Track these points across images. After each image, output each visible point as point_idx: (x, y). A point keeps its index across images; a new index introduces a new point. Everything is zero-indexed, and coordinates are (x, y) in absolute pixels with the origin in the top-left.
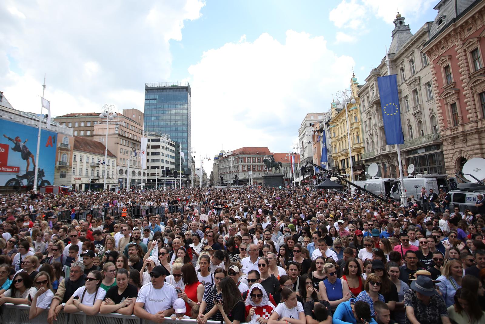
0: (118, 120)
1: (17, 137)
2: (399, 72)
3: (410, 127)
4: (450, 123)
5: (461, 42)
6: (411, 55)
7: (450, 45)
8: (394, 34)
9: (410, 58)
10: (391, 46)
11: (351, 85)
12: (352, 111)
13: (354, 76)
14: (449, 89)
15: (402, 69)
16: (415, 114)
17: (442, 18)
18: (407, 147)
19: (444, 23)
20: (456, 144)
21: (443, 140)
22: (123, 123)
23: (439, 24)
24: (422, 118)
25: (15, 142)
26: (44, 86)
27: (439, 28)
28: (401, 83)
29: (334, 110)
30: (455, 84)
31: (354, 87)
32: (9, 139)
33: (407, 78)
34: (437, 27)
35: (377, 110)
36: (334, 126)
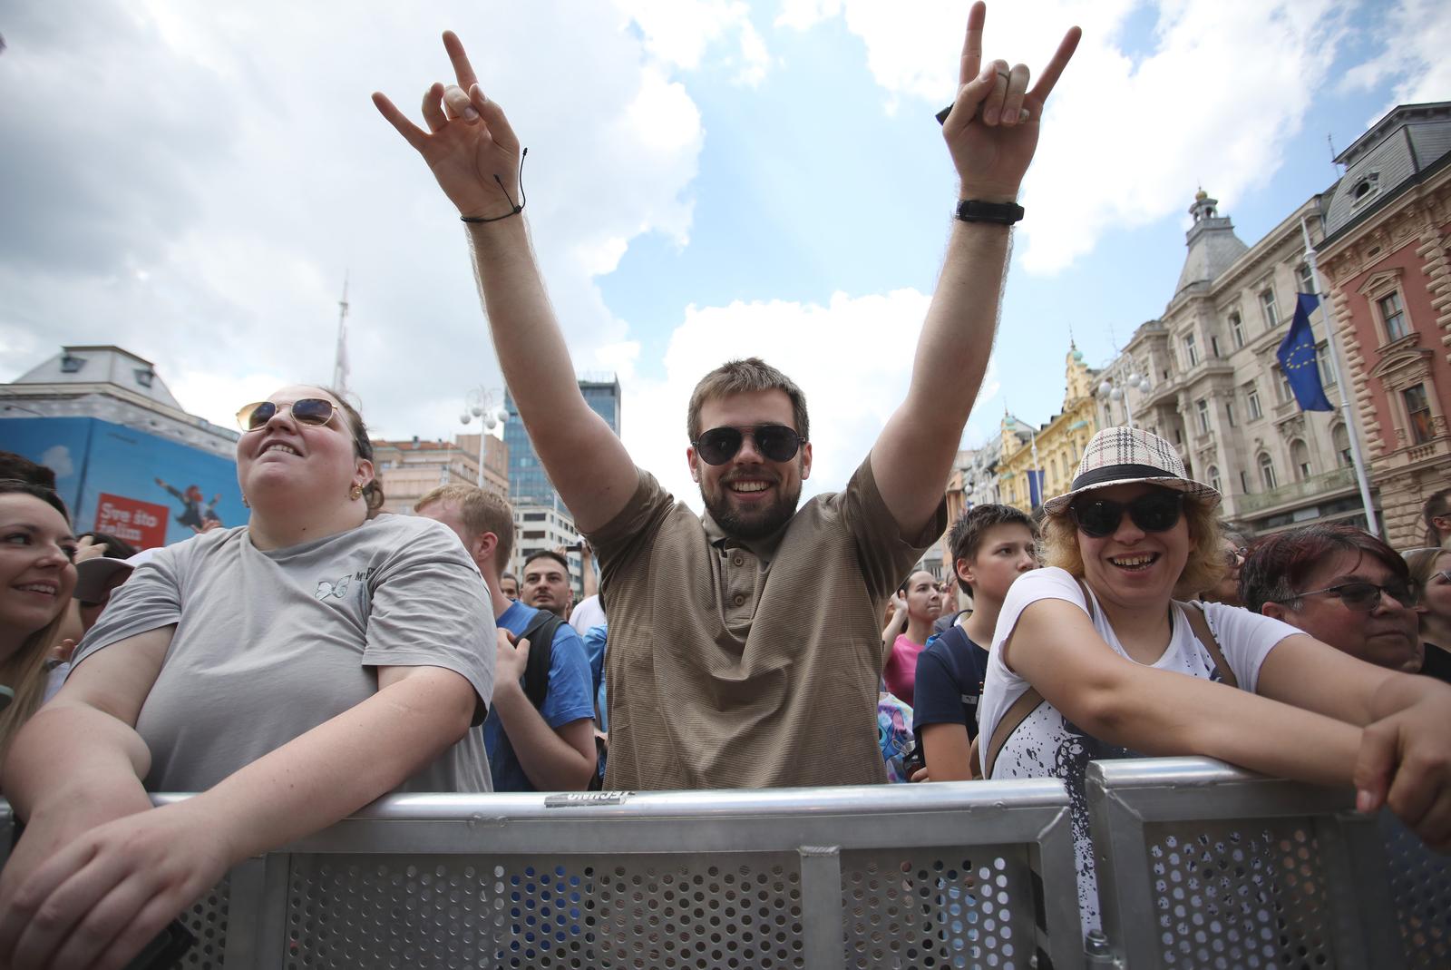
0: (448, 459)
1: (193, 488)
2: (1226, 326)
3: (1264, 459)
4: (1404, 438)
5: (1437, 233)
6: (1264, 279)
7: (1398, 243)
8: (1192, 240)
9: (1262, 286)
10: (1185, 266)
11: (1068, 370)
12: (1075, 431)
13: (1073, 347)
14: (1399, 351)
15: (1236, 318)
16: (1282, 424)
17: (1368, 181)
18: (1258, 510)
19: (1375, 191)
20: (1424, 488)
21: (1381, 481)
22: (459, 468)
23: (1359, 194)
24: (1304, 432)
25: (187, 499)
26: (344, 305)
27: (1357, 204)
28: (1230, 350)
29: (1009, 436)
30: (1418, 338)
31: (1077, 373)
32: (172, 491)
33: (1251, 338)
34: (1354, 203)
35: (1161, 423)
36: (1013, 477)
